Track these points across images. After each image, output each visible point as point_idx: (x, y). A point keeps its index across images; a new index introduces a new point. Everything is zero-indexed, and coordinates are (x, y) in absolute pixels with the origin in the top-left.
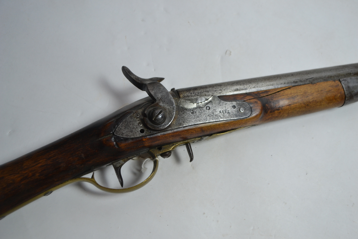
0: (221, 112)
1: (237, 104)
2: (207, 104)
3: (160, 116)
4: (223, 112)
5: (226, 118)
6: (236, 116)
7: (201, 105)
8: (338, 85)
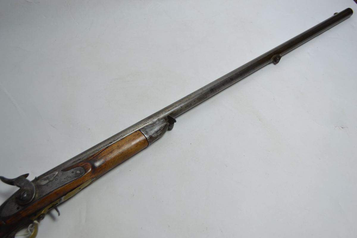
0: (65, 178)
1: (74, 170)
2: (55, 177)
3: (25, 195)
5: (69, 181)
6: (75, 177)
7: (51, 179)
8: (139, 133)
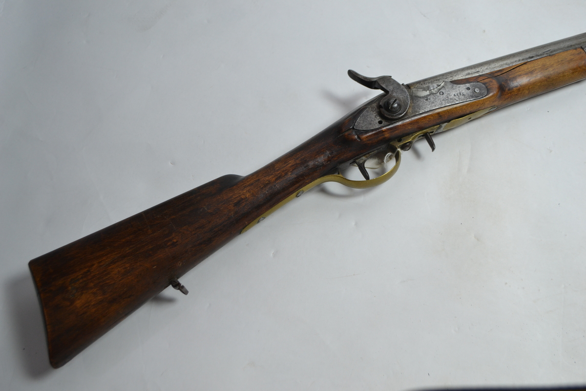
0: (456, 95)
1: (471, 85)
2: (440, 89)
3: (396, 105)
4: (457, 95)
5: (462, 100)
6: (472, 97)
7: (434, 91)
8: (581, 52)
